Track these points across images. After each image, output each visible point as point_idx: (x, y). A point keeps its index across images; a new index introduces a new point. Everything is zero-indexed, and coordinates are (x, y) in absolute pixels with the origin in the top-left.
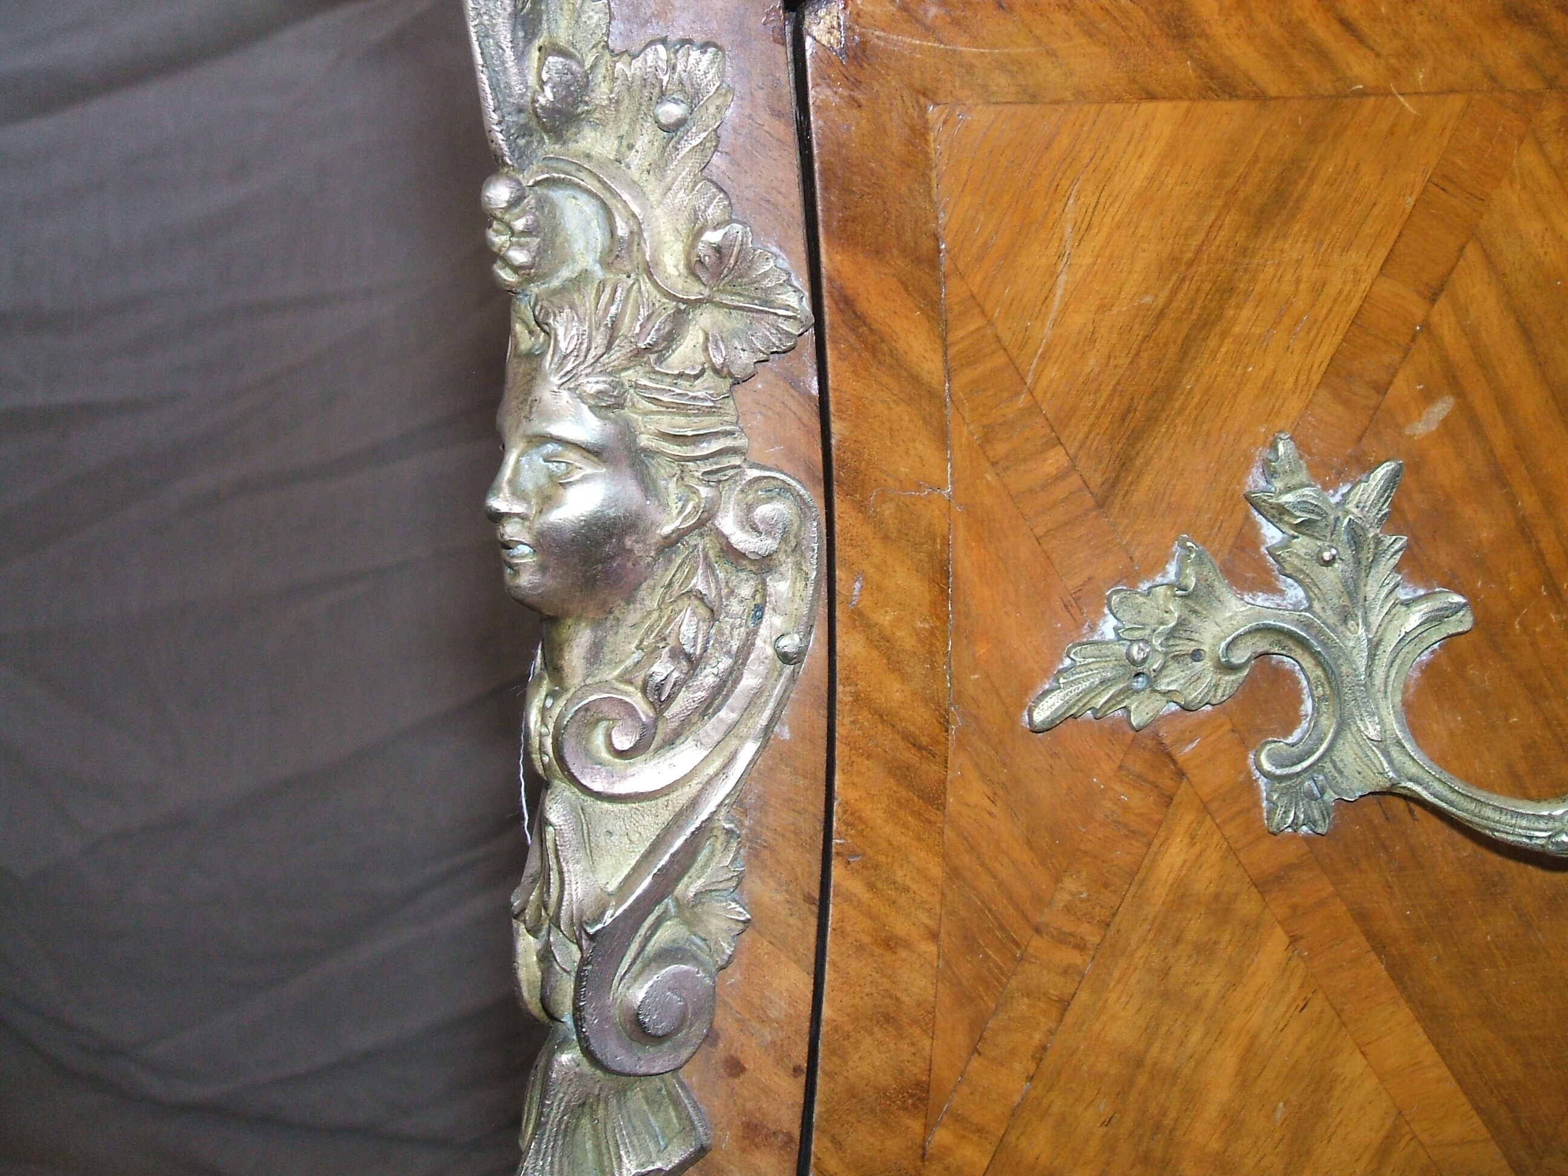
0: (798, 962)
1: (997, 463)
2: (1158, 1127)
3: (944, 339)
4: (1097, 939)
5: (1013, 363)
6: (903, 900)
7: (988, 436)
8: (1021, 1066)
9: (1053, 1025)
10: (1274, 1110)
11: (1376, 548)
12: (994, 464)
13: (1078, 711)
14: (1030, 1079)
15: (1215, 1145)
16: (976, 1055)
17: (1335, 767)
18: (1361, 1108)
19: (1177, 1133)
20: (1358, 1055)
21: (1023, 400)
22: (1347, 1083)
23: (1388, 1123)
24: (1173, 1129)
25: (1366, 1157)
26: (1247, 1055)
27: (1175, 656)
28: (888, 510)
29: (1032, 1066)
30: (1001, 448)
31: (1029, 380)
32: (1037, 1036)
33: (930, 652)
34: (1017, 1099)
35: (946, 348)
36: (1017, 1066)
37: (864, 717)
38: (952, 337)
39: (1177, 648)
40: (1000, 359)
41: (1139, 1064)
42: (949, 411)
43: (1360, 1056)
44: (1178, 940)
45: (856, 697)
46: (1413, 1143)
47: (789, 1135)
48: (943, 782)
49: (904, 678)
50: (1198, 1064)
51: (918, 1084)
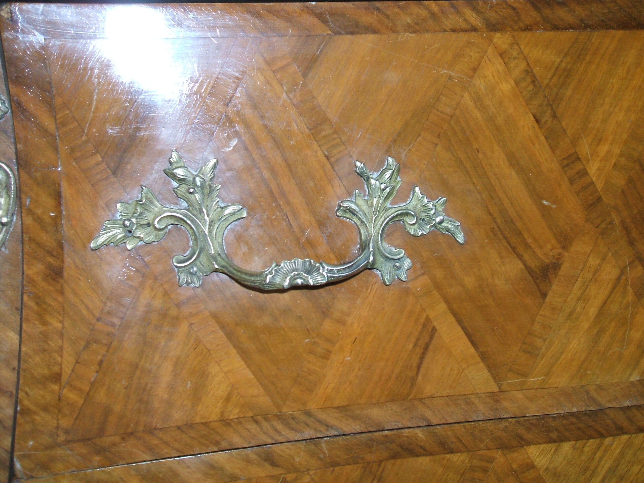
0: (14, 331)
1: (76, 159)
2: (144, 389)
3: (55, 117)
4: (119, 323)
5: (80, 125)
6: (49, 309)
7: (72, 150)
8: (94, 368)
9: (105, 353)
10: (187, 384)
11: (210, 188)
12: (75, 159)
13: (107, 243)
14: (97, 372)
15: (166, 396)
16: (77, 363)
17: (201, 264)
18: (219, 384)
19: (152, 392)
20: (216, 365)
21: (84, 138)
22: (213, 375)
23: (229, 388)
24: (150, 391)
25: (221, 401)
26: (176, 364)
27: (141, 225)
28: (38, 175)
29: (97, 368)
30: (78, 154)
31: (86, 131)
32: (99, 357)
33: (56, 223)
34: (93, 379)
35: (56, 120)
36: (92, 367)
37: (33, 245)
38: (58, 117)
39: (141, 222)
40: (76, 124)
41: (137, 367)
42: (58, 141)
43: (218, 365)
44: (149, 324)
45: (30, 239)
46: (239, 396)
47: (11, 392)
48: (62, 268)
49: (47, 232)
50: (158, 368)
51: (57, 374)
